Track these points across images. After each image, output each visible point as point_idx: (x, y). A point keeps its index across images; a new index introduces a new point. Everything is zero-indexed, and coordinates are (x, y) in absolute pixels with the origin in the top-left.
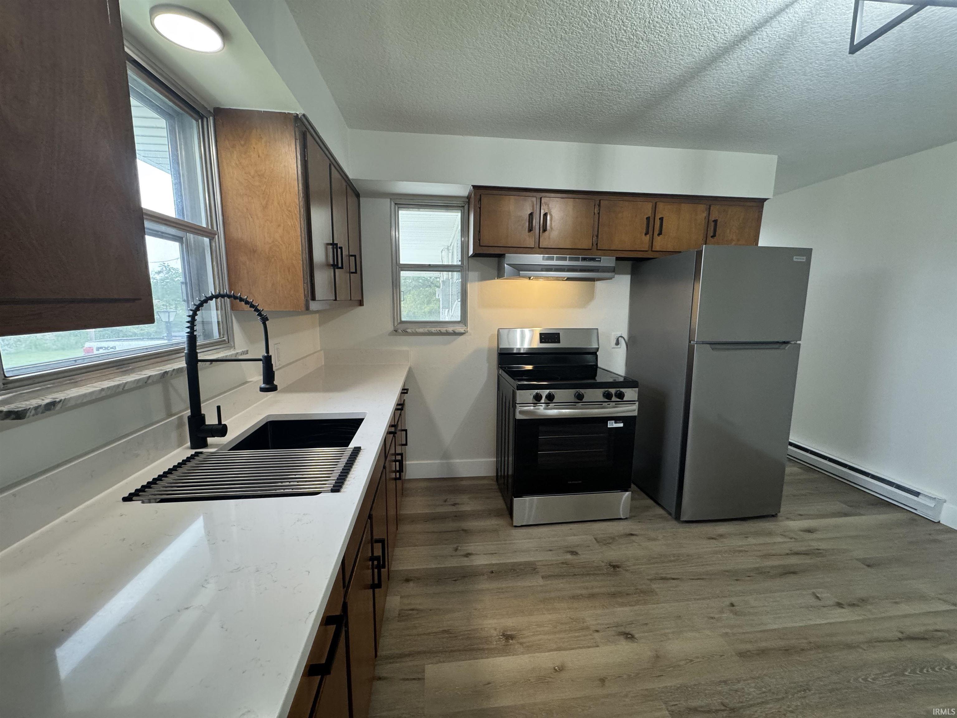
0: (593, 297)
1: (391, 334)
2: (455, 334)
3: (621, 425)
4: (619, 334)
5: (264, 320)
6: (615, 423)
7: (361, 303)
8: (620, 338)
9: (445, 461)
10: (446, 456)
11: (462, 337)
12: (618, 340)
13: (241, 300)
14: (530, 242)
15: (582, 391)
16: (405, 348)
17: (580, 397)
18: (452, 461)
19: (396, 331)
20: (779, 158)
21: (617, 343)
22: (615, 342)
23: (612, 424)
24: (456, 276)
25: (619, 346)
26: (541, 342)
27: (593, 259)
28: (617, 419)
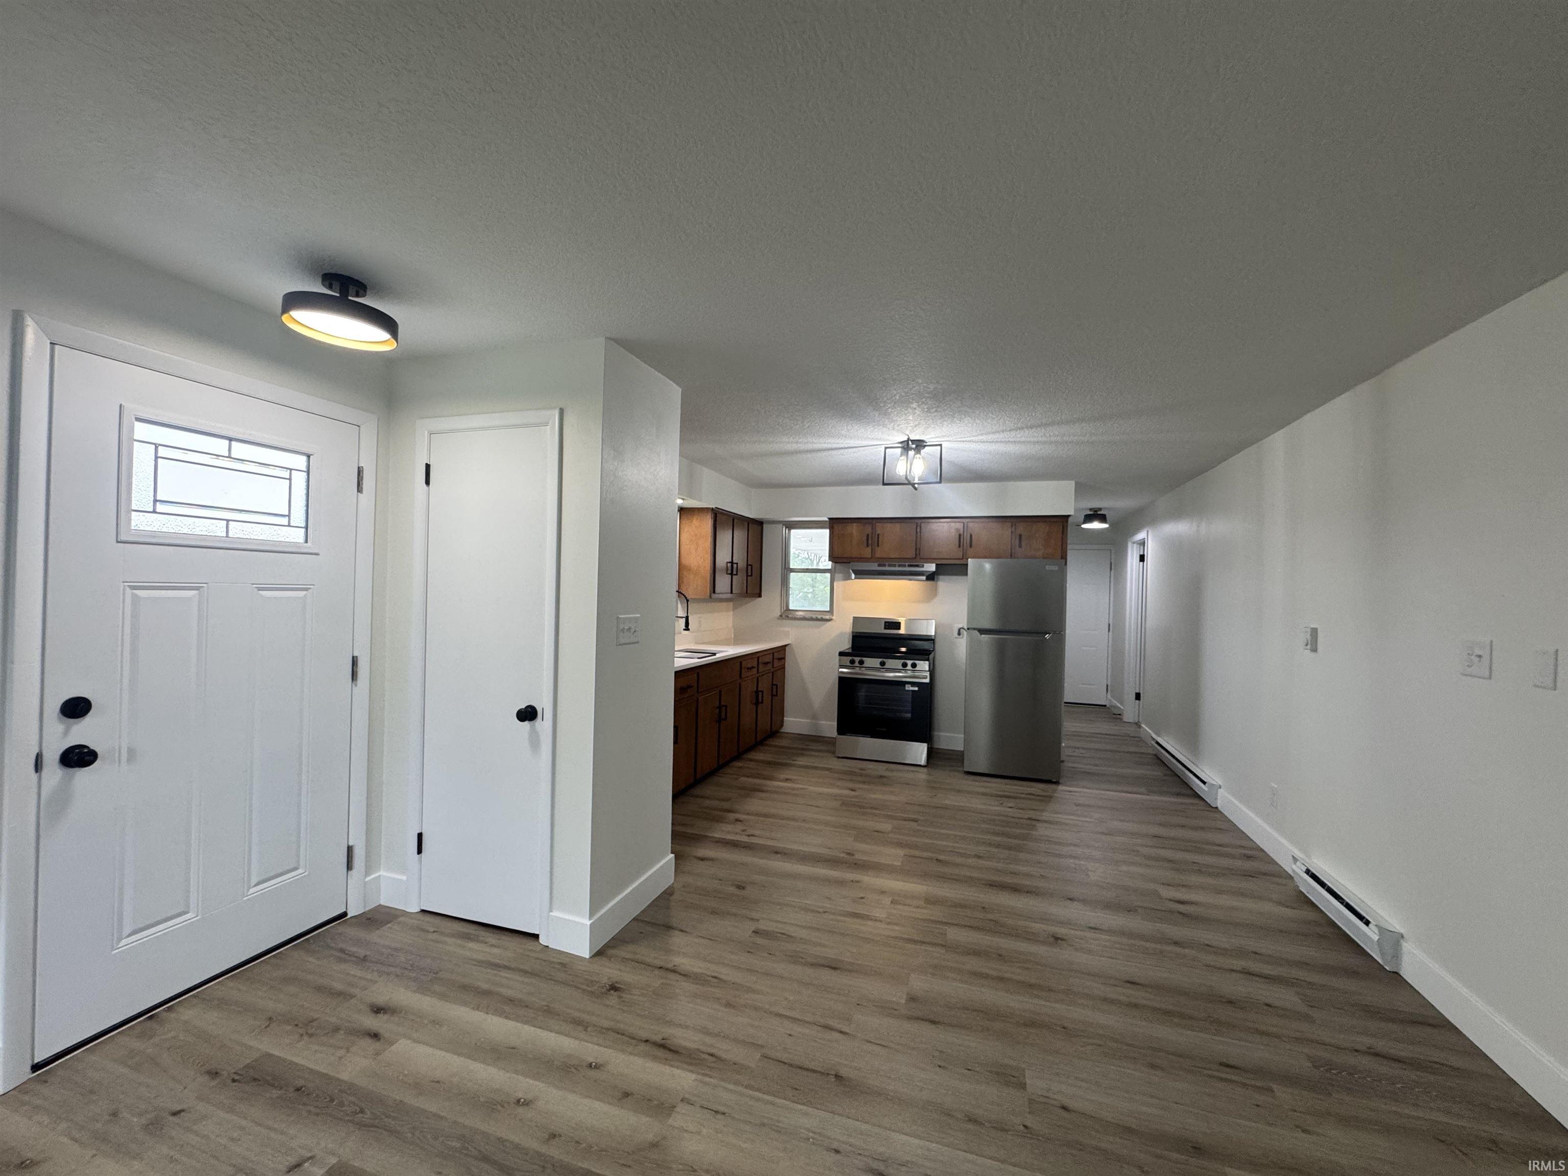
0: (936, 595)
1: (778, 619)
2: (822, 620)
3: (916, 689)
4: (961, 626)
5: (688, 601)
6: (912, 686)
7: (760, 595)
8: (962, 630)
9: (813, 721)
10: (814, 717)
11: (829, 623)
12: (959, 630)
13: (682, 594)
14: (867, 552)
15: (885, 660)
16: (786, 629)
17: (883, 664)
18: (820, 722)
19: (781, 616)
20: (1076, 483)
21: (959, 634)
22: (957, 632)
23: (909, 688)
24: (828, 575)
25: (961, 636)
26: (885, 628)
27: (917, 566)
28: (913, 684)
